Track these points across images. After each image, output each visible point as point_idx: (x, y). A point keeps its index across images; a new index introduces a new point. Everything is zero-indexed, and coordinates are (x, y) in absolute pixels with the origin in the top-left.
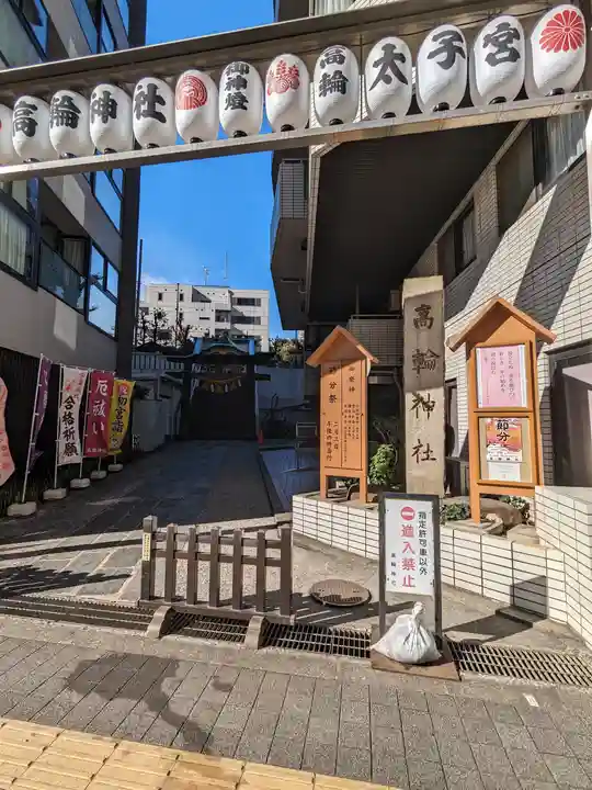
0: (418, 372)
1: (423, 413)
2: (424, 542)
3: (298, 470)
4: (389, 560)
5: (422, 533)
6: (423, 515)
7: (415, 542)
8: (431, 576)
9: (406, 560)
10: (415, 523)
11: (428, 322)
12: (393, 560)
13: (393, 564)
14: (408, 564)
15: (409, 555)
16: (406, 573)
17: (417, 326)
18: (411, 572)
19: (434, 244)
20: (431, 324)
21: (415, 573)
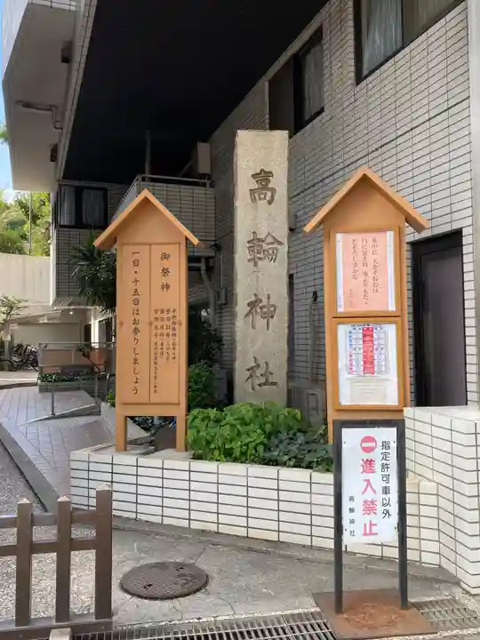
0: (256, 265)
1: (261, 322)
2: (386, 478)
3: (54, 417)
4: (346, 505)
5: (385, 467)
6: (386, 445)
7: (376, 479)
8: (395, 519)
9: (365, 502)
10: (377, 455)
11: (269, 194)
12: (352, 505)
13: (352, 510)
14: (369, 507)
15: (369, 496)
16: (367, 519)
17: (254, 200)
18: (372, 517)
19: (264, 85)
20: (272, 197)
21: (377, 518)
